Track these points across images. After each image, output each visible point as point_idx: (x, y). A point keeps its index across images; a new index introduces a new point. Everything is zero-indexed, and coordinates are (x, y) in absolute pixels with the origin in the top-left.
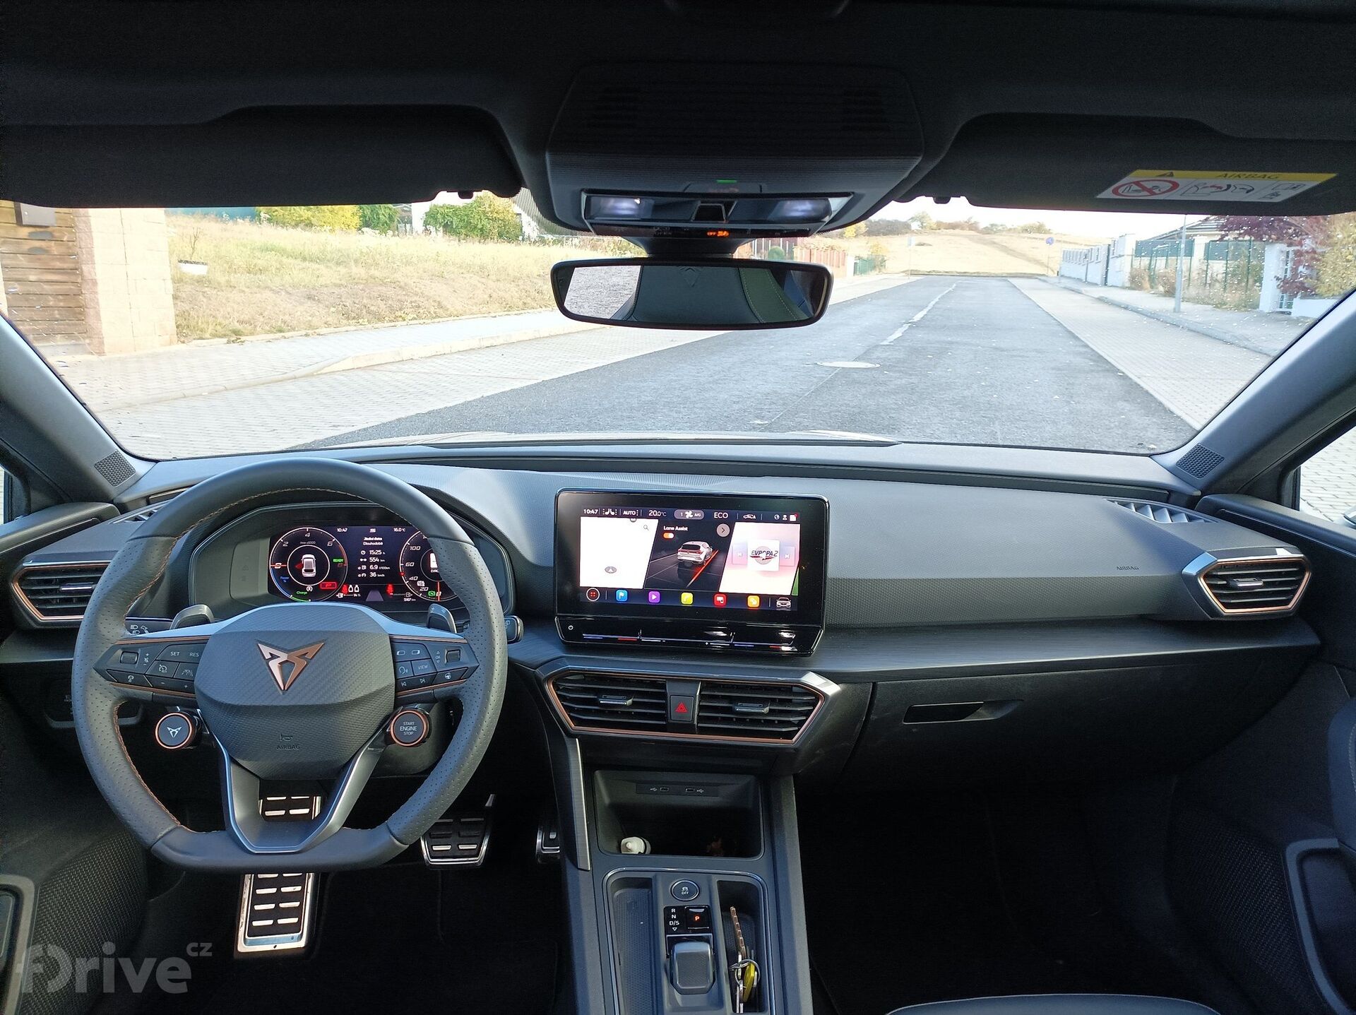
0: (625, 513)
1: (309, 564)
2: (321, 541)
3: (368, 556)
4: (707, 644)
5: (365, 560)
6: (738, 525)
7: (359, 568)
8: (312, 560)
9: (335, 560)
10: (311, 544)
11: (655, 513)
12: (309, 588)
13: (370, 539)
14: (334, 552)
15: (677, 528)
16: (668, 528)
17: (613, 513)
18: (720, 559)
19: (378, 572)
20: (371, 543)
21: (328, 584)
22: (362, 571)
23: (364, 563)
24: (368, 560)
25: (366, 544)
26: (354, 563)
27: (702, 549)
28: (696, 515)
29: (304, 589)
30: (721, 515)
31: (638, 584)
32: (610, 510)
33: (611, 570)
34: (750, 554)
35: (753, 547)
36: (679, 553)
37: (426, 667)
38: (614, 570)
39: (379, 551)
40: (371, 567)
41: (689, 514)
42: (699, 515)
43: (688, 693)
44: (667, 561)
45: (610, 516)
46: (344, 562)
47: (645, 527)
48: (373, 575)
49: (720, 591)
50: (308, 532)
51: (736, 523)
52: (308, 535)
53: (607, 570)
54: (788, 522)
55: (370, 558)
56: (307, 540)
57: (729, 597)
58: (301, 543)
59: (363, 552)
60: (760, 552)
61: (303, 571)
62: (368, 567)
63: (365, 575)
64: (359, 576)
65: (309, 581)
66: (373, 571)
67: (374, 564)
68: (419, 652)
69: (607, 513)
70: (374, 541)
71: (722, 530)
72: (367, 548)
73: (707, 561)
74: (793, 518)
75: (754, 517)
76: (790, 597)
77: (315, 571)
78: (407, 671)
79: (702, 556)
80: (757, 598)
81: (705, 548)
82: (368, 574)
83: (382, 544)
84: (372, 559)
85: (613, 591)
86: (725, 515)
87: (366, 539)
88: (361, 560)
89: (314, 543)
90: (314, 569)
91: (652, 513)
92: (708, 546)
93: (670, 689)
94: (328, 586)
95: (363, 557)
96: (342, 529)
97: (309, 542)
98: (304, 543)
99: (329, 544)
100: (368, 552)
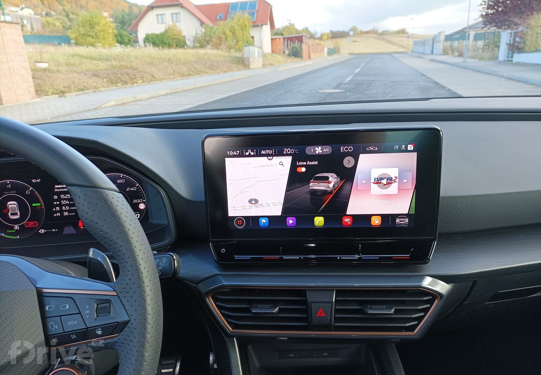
0: (263, 152)
1: (13, 209)
2: (21, 190)
3: (59, 199)
4: (338, 258)
5: (58, 203)
6: (362, 156)
7: (54, 209)
8: (15, 206)
9: (34, 205)
10: (13, 194)
11: (289, 151)
12: (16, 227)
13: (60, 186)
14: (32, 198)
15: (308, 163)
16: (301, 163)
17: (252, 154)
18: (347, 187)
19: (69, 211)
20: (61, 190)
21: (31, 224)
22: (56, 212)
23: (57, 205)
24: (60, 203)
25: (57, 190)
26: (49, 204)
27: (330, 179)
28: (324, 150)
29: (12, 228)
30: (346, 149)
31: (277, 211)
32: (250, 151)
33: (253, 202)
34: (373, 181)
35: (376, 173)
36: (311, 184)
37: (75, 322)
38: (256, 201)
39: (68, 195)
40: (63, 208)
41: (319, 150)
42: (327, 150)
43: (325, 300)
44: (301, 191)
45: (250, 156)
46: (41, 206)
47: (281, 163)
48: (66, 214)
49: (347, 213)
50: (9, 184)
51: (361, 155)
52: (9, 186)
53: (250, 201)
54: (406, 151)
56: (9, 190)
57: (355, 218)
58: (5, 193)
59: (56, 197)
60: (382, 179)
61: (10, 214)
62: (61, 208)
63: (58, 214)
64: (55, 215)
65: (15, 222)
66: (66, 211)
67: (65, 205)
68: (67, 307)
69: (247, 154)
70: (63, 188)
71: (348, 162)
72: (59, 194)
73: (335, 189)
74: (410, 147)
75: (376, 149)
76: (407, 215)
77: (19, 214)
78: (57, 327)
79: (331, 185)
80: (380, 217)
81: (333, 179)
82: (62, 214)
84: (63, 202)
85: (256, 219)
86: (350, 149)
87: (56, 186)
88: (55, 203)
89: (15, 192)
90: (18, 212)
91: (286, 150)
92: (336, 176)
93: (311, 297)
94: (31, 225)
95: (56, 201)
96: (36, 180)
97: (11, 192)
98: (7, 193)
99: (27, 192)
100: (59, 197)
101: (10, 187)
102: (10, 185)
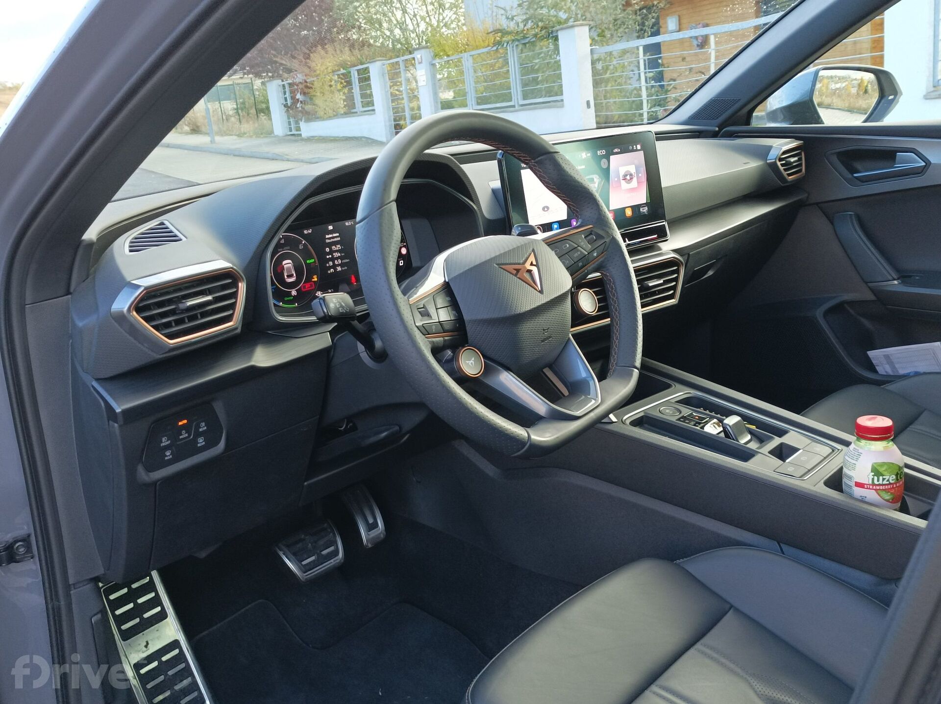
1: (289, 269)
2: (294, 245)
3: (331, 252)
5: (330, 256)
6: (612, 157)
7: (328, 265)
8: (290, 265)
9: (308, 262)
10: (287, 250)
12: (294, 293)
13: (330, 236)
14: (306, 254)
15: (579, 167)
18: (607, 186)
19: (341, 265)
20: (332, 240)
21: (308, 285)
22: (330, 267)
23: (330, 260)
24: (333, 256)
25: (328, 241)
26: (322, 260)
27: (595, 180)
28: (587, 155)
29: (289, 294)
30: (601, 152)
31: (564, 216)
33: (546, 209)
34: (621, 178)
35: (622, 171)
39: (339, 246)
40: (336, 262)
41: (583, 156)
42: (589, 154)
46: (315, 262)
48: (339, 269)
49: (610, 209)
53: (543, 210)
54: (637, 150)
55: (334, 254)
56: (283, 246)
57: (616, 212)
58: (279, 250)
59: (328, 250)
60: (626, 175)
61: (286, 277)
62: (334, 263)
63: (332, 270)
64: (329, 272)
65: (292, 285)
66: (338, 265)
67: (337, 258)
70: (333, 238)
71: (604, 164)
72: (330, 245)
74: (639, 147)
75: (619, 150)
76: (646, 204)
77: (295, 275)
80: (630, 209)
81: (597, 179)
82: (335, 270)
83: (339, 239)
84: (336, 255)
85: (550, 225)
86: (604, 152)
87: (327, 236)
88: (328, 257)
89: (289, 248)
90: (294, 273)
92: (598, 177)
94: (308, 288)
95: (328, 254)
96: (308, 230)
97: (285, 248)
98: (281, 250)
99: (301, 247)
100: (331, 249)
101: (283, 242)
102: (283, 240)
